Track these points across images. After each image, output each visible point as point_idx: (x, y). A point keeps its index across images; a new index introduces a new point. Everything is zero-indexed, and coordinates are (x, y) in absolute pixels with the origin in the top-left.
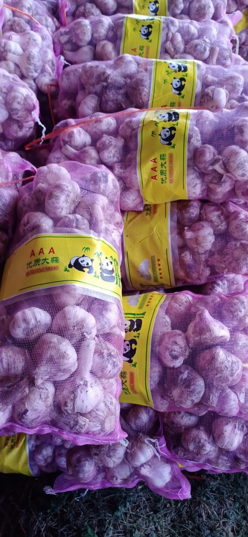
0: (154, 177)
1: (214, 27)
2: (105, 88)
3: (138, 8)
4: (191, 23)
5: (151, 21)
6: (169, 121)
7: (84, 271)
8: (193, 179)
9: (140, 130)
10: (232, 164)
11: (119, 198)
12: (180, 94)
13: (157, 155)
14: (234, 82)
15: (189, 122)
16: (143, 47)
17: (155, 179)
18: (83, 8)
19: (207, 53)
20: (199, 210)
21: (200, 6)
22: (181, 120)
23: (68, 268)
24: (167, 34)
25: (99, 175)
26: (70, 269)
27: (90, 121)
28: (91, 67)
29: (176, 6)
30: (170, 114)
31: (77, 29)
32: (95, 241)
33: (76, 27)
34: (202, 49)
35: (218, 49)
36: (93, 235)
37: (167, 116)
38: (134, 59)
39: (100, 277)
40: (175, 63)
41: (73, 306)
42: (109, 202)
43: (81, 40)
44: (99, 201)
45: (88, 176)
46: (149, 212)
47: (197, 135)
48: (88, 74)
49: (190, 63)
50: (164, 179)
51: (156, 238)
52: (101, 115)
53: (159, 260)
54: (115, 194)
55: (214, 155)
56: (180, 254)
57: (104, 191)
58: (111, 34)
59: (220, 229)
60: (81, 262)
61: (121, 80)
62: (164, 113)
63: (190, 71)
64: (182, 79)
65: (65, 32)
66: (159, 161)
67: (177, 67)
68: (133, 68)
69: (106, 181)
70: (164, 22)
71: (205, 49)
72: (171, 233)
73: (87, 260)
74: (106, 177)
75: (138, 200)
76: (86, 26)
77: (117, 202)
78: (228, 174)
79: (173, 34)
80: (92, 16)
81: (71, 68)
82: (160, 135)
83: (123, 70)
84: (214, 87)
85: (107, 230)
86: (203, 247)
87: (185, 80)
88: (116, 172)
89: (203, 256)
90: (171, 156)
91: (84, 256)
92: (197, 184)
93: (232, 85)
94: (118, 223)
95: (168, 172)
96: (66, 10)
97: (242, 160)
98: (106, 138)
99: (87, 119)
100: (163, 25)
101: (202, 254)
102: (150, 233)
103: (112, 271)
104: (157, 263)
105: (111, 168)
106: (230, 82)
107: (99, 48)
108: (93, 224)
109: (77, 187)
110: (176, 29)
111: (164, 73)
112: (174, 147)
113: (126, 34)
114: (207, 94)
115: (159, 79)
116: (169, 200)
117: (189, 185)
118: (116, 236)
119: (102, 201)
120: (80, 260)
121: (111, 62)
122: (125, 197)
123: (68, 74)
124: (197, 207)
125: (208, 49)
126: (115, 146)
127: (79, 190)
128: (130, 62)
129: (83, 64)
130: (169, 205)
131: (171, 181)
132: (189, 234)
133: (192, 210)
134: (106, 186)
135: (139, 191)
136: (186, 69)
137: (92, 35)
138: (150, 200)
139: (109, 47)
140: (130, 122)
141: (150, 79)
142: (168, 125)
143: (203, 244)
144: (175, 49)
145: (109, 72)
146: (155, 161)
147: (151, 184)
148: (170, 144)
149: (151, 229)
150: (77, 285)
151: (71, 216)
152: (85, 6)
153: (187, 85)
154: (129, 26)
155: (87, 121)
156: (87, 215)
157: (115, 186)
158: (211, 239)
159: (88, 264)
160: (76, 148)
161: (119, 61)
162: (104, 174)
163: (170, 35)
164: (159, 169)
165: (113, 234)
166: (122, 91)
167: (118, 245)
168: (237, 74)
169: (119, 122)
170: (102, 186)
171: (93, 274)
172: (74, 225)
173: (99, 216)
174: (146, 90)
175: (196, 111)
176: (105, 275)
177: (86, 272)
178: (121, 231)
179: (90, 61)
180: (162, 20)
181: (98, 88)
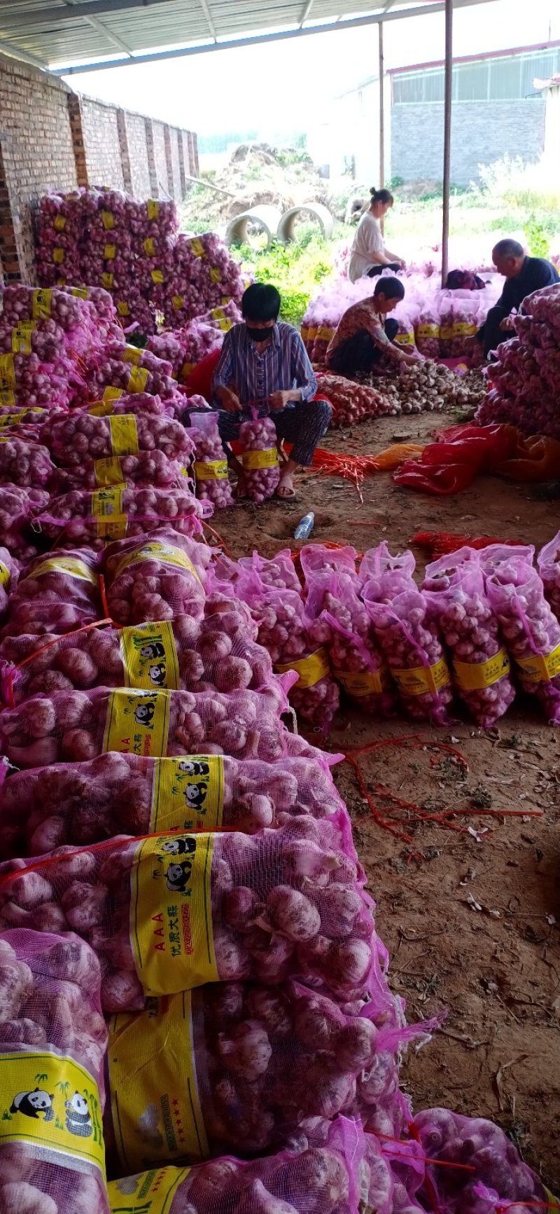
0: (159, 947)
1: (251, 701)
2: (76, 806)
3: (132, 675)
4: (215, 697)
5: (152, 698)
6: (180, 853)
7: (37, 1117)
8: (224, 944)
9: (134, 869)
10: (281, 914)
11: (99, 986)
12: (199, 808)
13: (163, 909)
14: (282, 784)
15: (211, 852)
16: (140, 736)
17: (161, 949)
18: (41, 677)
19: (242, 741)
20: (241, 1000)
21: (229, 669)
22: (200, 851)
23: (9, 1114)
24: (178, 716)
25: (66, 948)
26: (13, 1115)
27: (53, 860)
28: (55, 774)
29: (193, 671)
30: (181, 843)
31: (32, 714)
32: (56, 1063)
33: (31, 710)
34: (234, 734)
35: (258, 733)
36: (53, 1052)
37: (176, 845)
38: (125, 758)
39: (65, 1127)
40: (188, 760)
41: (17, 1181)
42: (82, 994)
43: (38, 730)
44: (65, 992)
45: (47, 951)
46: (154, 1012)
47: (225, 872)
48: (49, 785)
49: (213, 760)
50: (177, 948)
51: (169, 1058)
52: (70, 849)
53: (175, 1102)
54: (91, 980)
55: (253, 902)
56: (213, 1087)
57: (74, 975)
58: (87, 719)
59: (280, 1032)
60: (33, 1100)
61: (105, 792)
62: (173, 841)
63: (213, 773)
64: (201, 786)
65: (11, 717)
66: (167, 919)
67: (192, 767)
68: (123, 771)
69: (78, 958)
70: (172, 699)
71: (238, 735)
72: (196, 1046)
73: (43, 1096)
74: (77, 951)
75: (134, 990)
76: (46, 708)
77: (96, 993)
78: (280, 932)
79: (186, 715)
80: (57, 692)
81: (22, 774)
82: (167, 876)
83: (107, 777)
84: (252, 794)
85: (77, 1043)
86: (252, 1067)
87: (205, 787)
88: (95, 942)
89: (256, 1086)
90: (185, 908)
91: (37, 1090)
92: (231, 953)
93: (280, 790)
94: (97, 1033)
95: (182, 936)
96: (14, 682)
97: (296, 907)
98: (77, 887)
99: (48, 856)
100: (170, 703)
101: (253, 1082)
102: (158, 1050)
103: (87, 1117)
104: (172, 1108)
105: (86, 935)
106: (276, 785)
107: (67, 742)
108: (54, 1034)
109: (28, 970)
110: (191, 707)
111: (173, 778)
112: (189, 894)
113: (113, 718)
114: (242, 806)
115: (165, 786)
116: (189, 985)
117: (218, 954)
118: (94, 1052)
119: (70, 992)
120: (30, 1098)
121: (88, 763)
122: (110, 987)
123: (15, 785)
124: (236, 995)
125: (243, 733)
126: (93, 899)
127: (31, 976)
128: (119, 763)
129: (42, 769)
130: (189, 996)
131: (189, 951)
132: (226, 1046)
133: (229, 1001)
134: (76, 967)
135: (134, 973)
136: (206, 769)
137: (57, 721)
138: (154, 987)
139: (86, 739)
140: (119, 857)
141: (151, 789)
142: (179, 859)
143: (253, 1062)
144: (191, 736)
145: (84, 779)
146: (159, 918)
147: (155, 959)
148: (182, 889)
149: (159, 1042)
150: (27, 1142)
151: (16, 1023)
152: (45, 675)
153: (210, 792)
154: (117, 705)
155: (48, 861)
156: (42, 1018)
157: (92, 966)
158: (265, 1051)
159: (44, 1104)
160: (25, 905)
161: (101, 763)
162: (74, 945)
163: (183, 716)
164: (167, 930)
165: (88, 1051)
166: (105, 809)
167: (98, 1070)
168: (285, 773)
169: (99, 858)
170: (71, 966)
171: (53, 1122)
172: (21, 1037)
173: (64, 1019)
174: (145, 805)
175: (222, 835)
176: (74, 1123)
177: (41, 1119)
178: (104, 1046)
179: (52, 763)
180: (169, 696)
181: (65, 805)
